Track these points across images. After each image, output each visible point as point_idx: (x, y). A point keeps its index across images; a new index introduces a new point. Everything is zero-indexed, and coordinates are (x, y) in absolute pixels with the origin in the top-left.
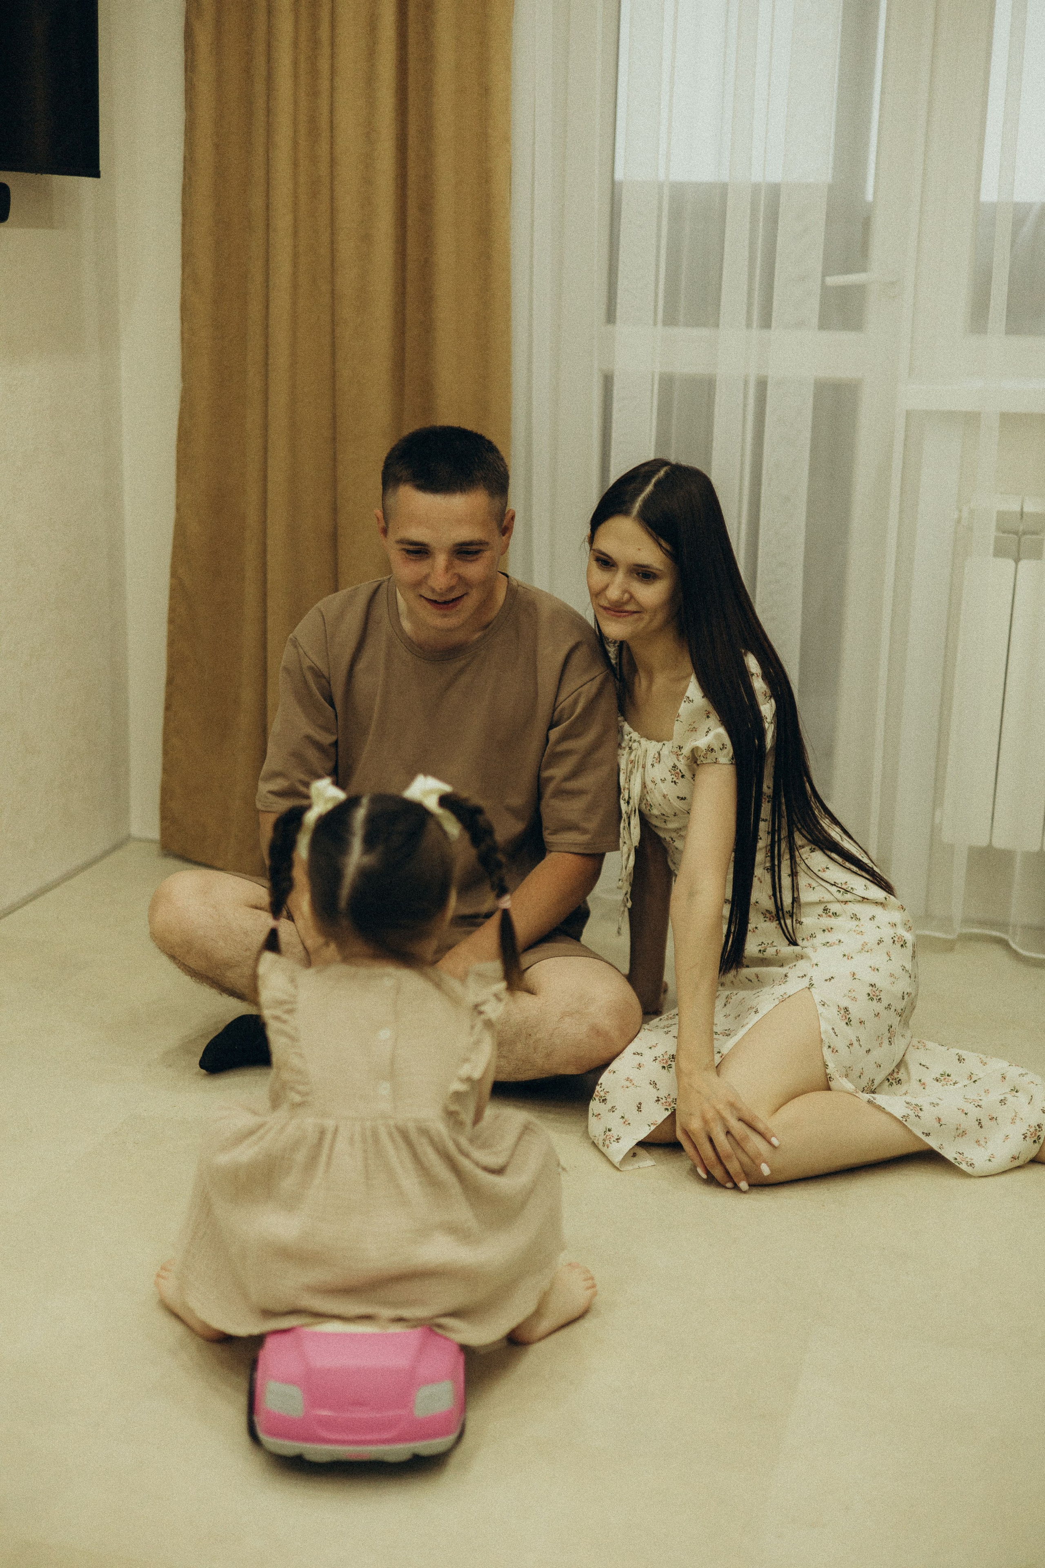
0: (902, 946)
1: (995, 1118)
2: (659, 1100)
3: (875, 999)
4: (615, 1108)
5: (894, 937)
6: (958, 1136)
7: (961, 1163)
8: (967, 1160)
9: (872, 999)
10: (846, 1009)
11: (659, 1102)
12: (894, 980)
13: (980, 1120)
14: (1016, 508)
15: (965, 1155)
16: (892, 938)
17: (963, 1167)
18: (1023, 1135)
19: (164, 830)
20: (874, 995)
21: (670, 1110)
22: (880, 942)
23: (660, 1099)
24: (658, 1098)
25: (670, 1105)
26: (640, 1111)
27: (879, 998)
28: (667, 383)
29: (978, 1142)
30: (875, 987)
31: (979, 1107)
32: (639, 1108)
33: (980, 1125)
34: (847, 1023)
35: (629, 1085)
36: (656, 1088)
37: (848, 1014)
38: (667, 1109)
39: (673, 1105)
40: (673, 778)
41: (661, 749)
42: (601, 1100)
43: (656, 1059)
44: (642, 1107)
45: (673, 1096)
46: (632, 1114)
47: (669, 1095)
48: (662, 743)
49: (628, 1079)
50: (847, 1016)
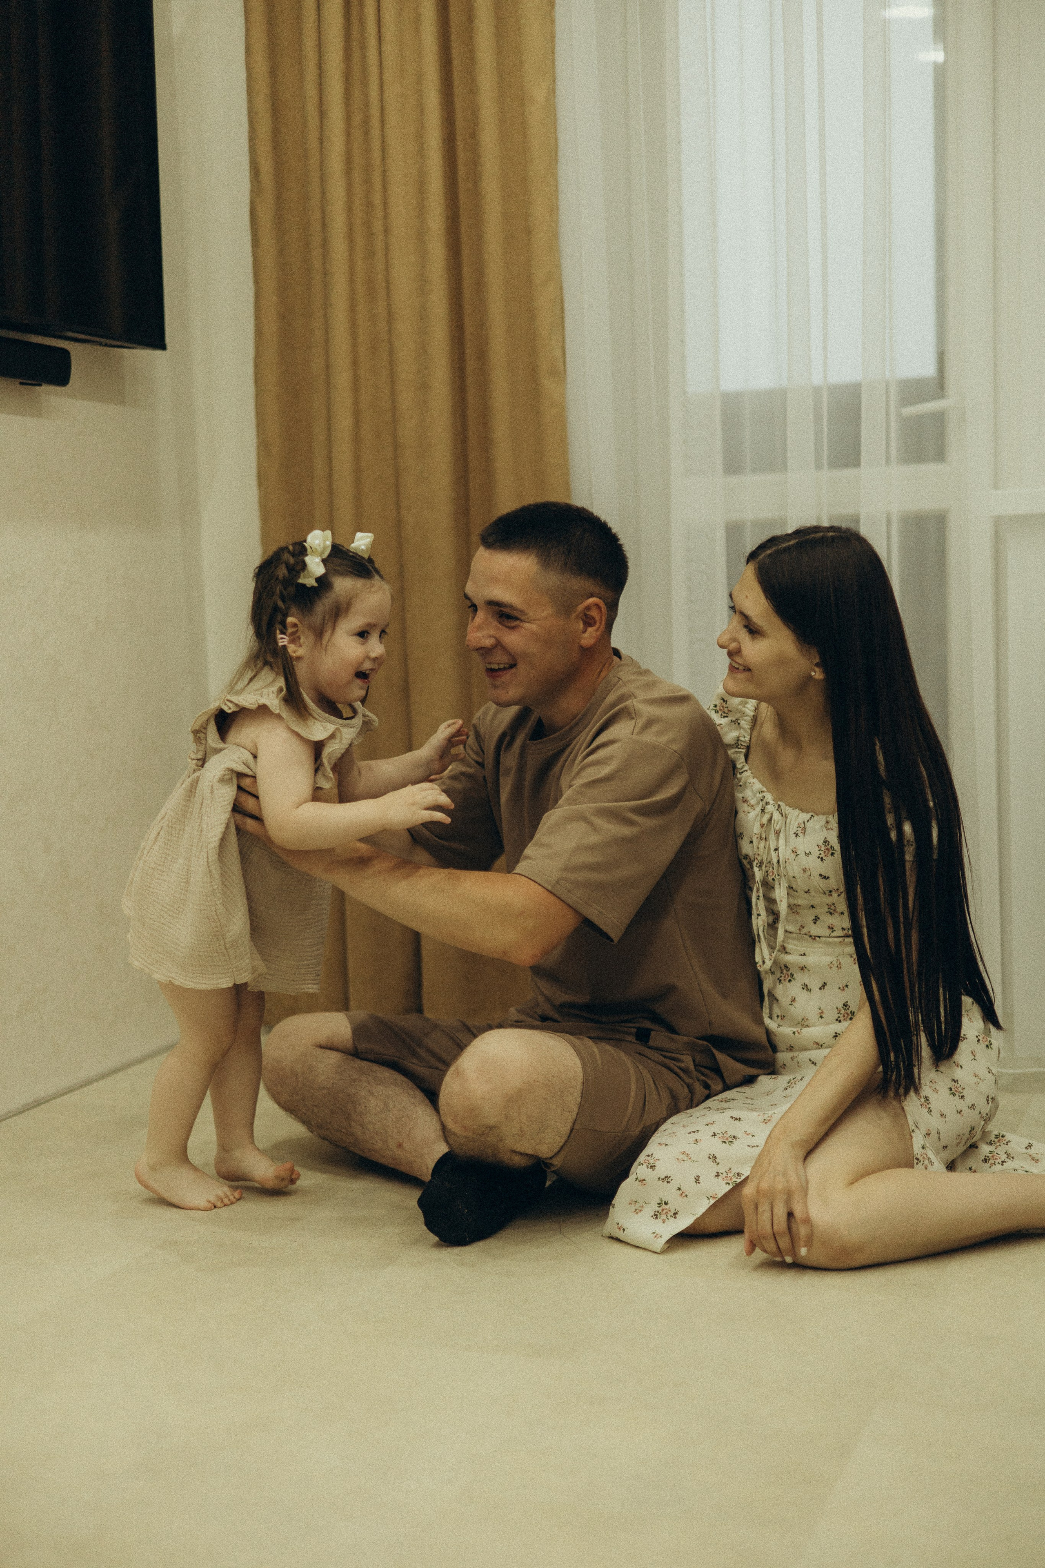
0: (987, 1046)
2: (718, 1176)
3: (957, 1095)
4: (671, 1178)
9: (954, 1095)
10: (926, 1099)
12: (979, 1080)
16: (977, 1036)
20: (956, 1091)
21: (731, 1184)
23: (720, 1174)
24: (718, 1173)
25: (731, 1179)
27: (962, 1095)
30: (958, 1083)
32: (697, 1180)
34: (928, 1113)
35: (685, 1158)
36: (716, 1162)
37: (928, 1104)
38: (729, 1184)
39: (734, 1179)
40: (820, 854)
41: (808, 821)
42: (649, 1167)
43: (715, 1135)
44: (701, 1180)
45: (735, 1170)
46: (689, 1186)
47: (730, 1169)
48: (809, 816)
49: (683, 1153)
50: (928, 1106)
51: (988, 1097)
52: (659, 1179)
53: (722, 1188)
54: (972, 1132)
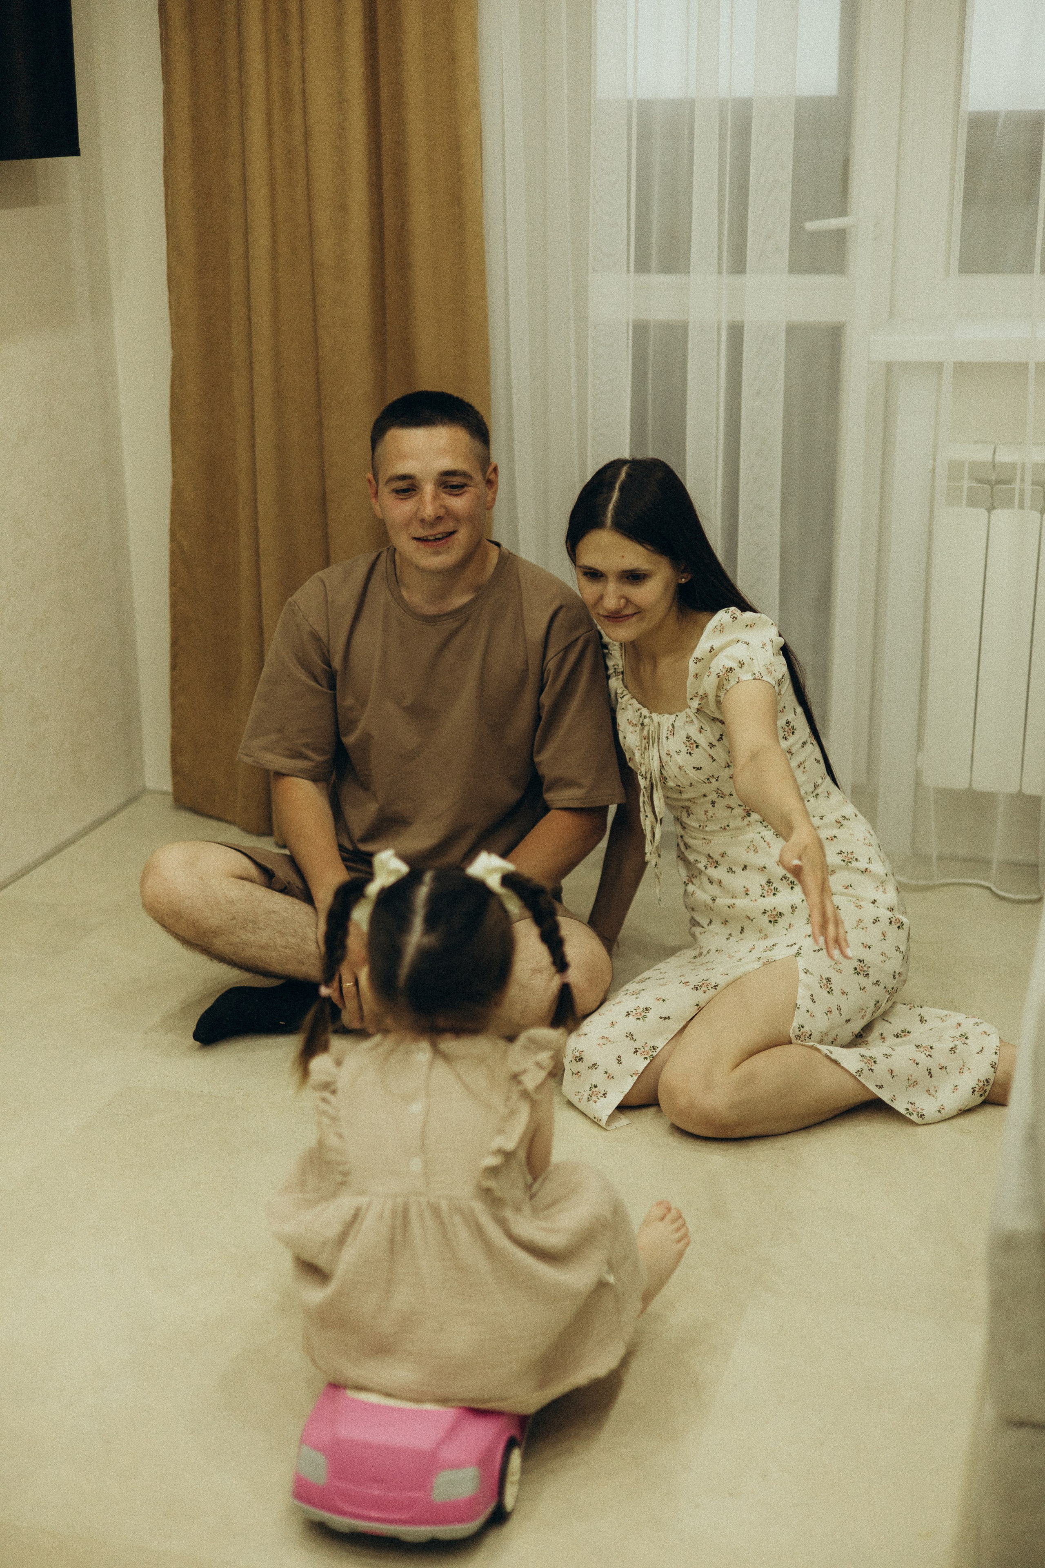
0: (899, 927)
1: (945, 1067)
2: (637, 1051)
3: (862, 974)
4: (597, 1065)
5: (892, 918)
6: (910, 1086)
7: (912, 1114)
8: (919, 1110)
9: (858, 974)
10: (828, 979)
11: (638, 1053)
12: (885, 959)
13: (930, 1070)
14: (989, 458)
15: (917, 1105)
16: (890, 919)
17: (914, 1118)
18: (972, 1088)
19: (175, 784)
20: (861, 970)
21: (648, 1058)
22: (876, 921)
23: (638, 1049)
24: (636, 1049)
25: (648, 1053)
26: (621, 1063)
27: (866, 973)
28: (640, 330)
29: (928, 1091)
30: (863, 963)
31: (929, 1057)
32: (619, 1061)
33: (930, 1075)
34: (828, 992)
35: (606, 1042)
36: (633, 1039)
37: (829, 984)
38: (646, 1058)
39: (651, 1053)
40: (688, 750)
41: (675, 721)
42: (578, 1060)
43: (629, 1014)
44: (622, 1060)
45: (650, 1044)
46: (614, 1068)
47: (646, 1043)
48: (674, 715)
49: (603, 1038)
50: (829, 986)
51: (895, 972)
52: (589, 1067)
53: (641, 1064)
54: (878, 1005)
